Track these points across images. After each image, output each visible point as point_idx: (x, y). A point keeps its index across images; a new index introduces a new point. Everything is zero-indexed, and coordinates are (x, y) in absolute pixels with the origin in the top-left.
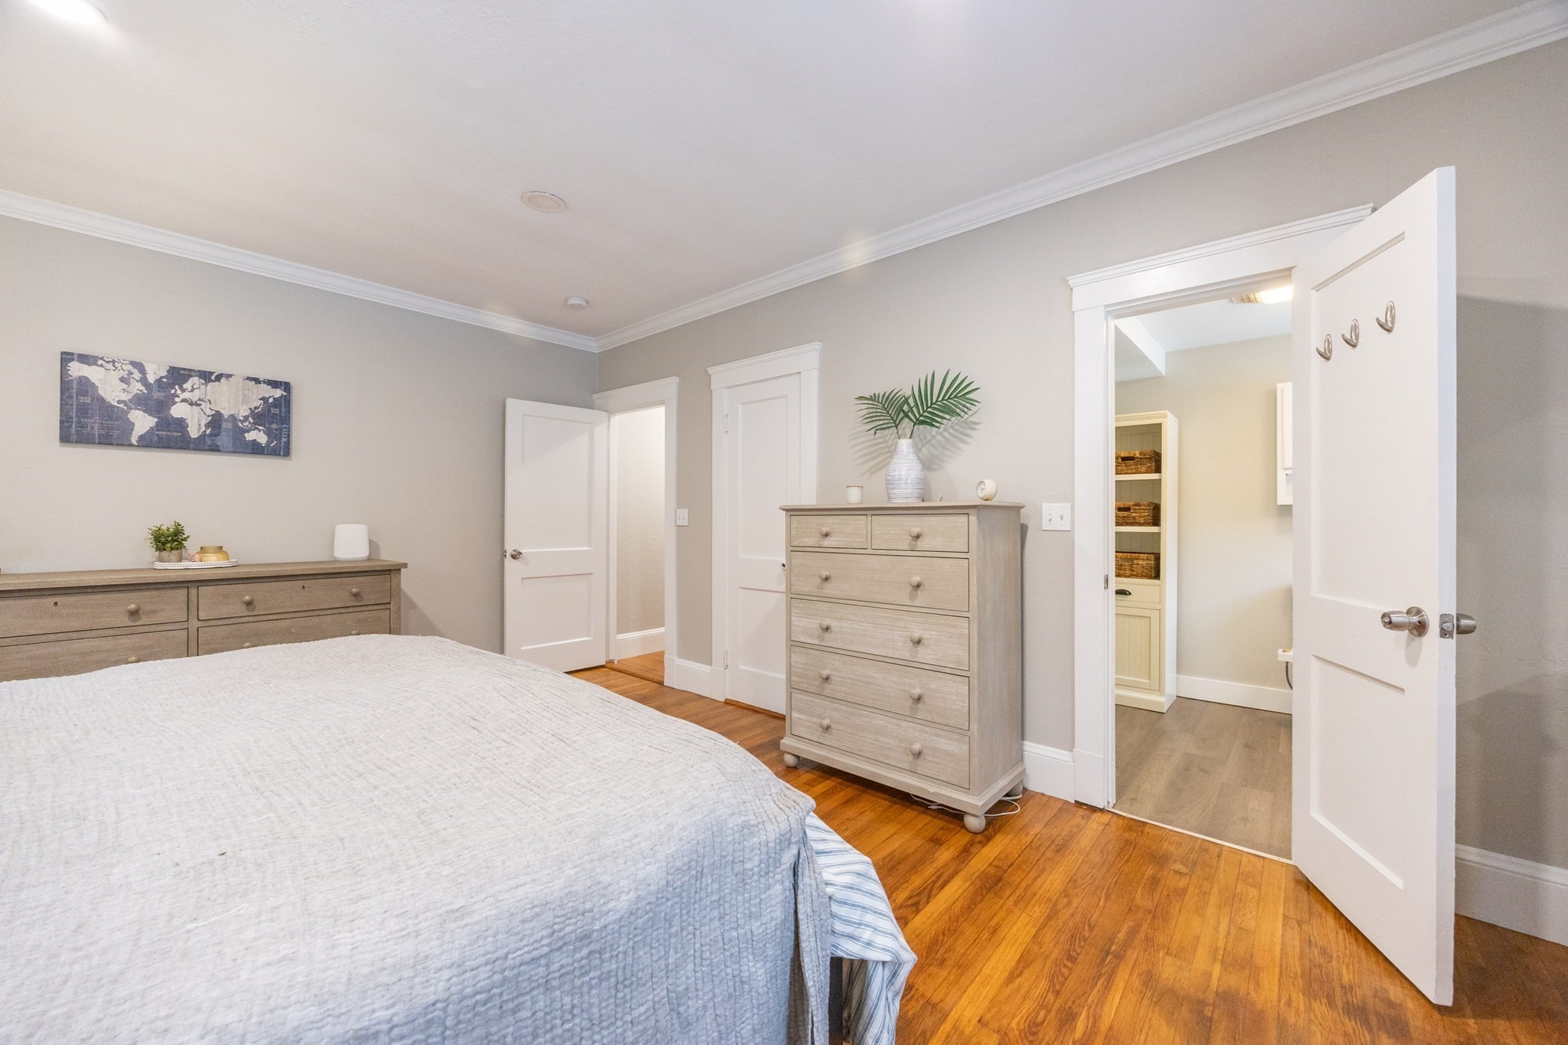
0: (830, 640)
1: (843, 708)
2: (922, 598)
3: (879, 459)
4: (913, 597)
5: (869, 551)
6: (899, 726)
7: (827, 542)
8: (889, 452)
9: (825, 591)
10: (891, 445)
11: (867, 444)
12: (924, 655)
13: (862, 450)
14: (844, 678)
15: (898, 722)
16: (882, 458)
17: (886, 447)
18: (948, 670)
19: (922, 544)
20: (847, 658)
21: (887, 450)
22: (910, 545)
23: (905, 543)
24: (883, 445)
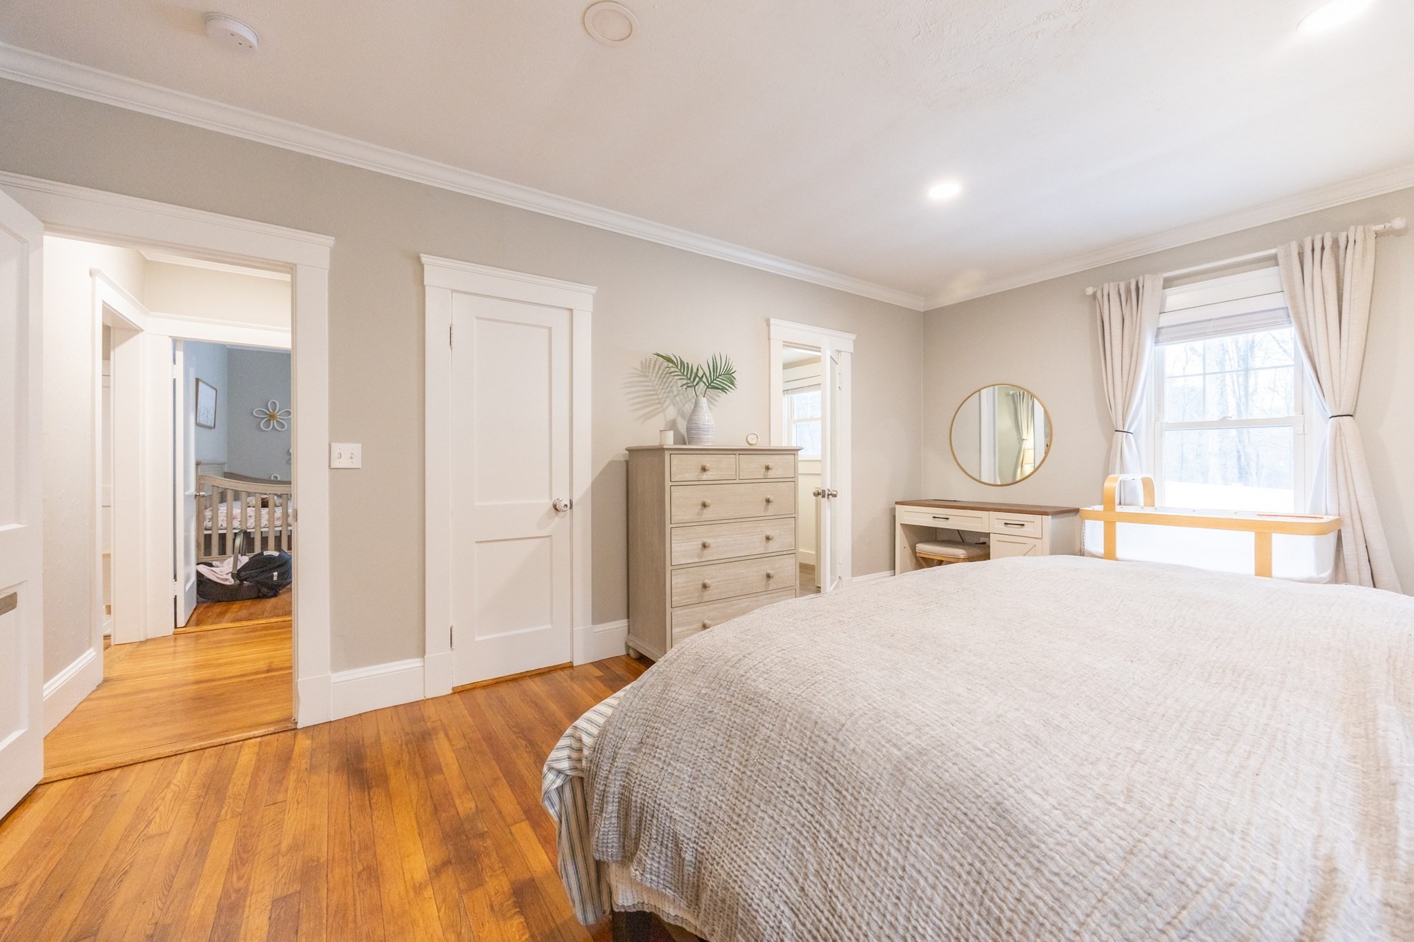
0: (709, 555)
1: (719, 605)
2: (772, 509)
3: (650, 409)
4: (766, 509)
5: (738, 481)
6: (758, 601)
7: (705, 476)
8: (659, 403)
9: (704, 516)
10: (662, 398)
11: (642, 393)
12: (773, 546)
13: (638, 397)
14: (720, 581)
15: (757, 599)
16: (655, 407)
17: (658, 399)
18: (785, 553)
19: (771, 474)
20: (722, 565)
21: (657, 401)
22: (764, 475)
23: (761, 473)
24: (656, 397)
